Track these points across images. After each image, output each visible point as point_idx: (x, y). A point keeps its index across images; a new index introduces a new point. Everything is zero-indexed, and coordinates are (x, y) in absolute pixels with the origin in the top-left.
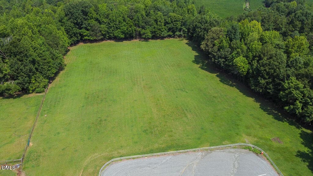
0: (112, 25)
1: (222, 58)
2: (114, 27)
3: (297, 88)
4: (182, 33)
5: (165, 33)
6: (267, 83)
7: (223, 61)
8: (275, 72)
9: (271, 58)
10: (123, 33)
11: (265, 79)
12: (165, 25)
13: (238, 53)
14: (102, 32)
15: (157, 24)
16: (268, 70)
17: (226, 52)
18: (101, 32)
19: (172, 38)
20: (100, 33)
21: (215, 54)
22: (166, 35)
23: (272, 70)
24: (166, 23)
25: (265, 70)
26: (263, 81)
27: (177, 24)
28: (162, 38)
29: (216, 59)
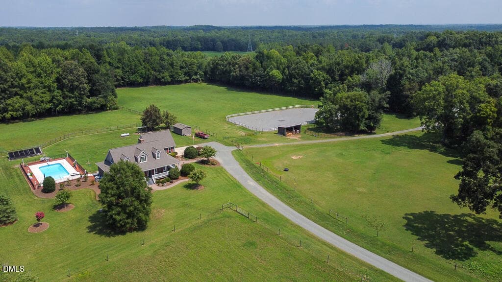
0: (127, 69)
1: (258, 76)
2: (129, 71)
3: (320, 74)
4: (198, 77)
5: (183, 78)
6: (299, 81)
7: (259, 79)
8: (302, 72)
9: (297, 64)
10: (141, 76)
11: (297, 79)
12: (180, 70)
13: (271, 68)
14: (118, 77)
15: (173, 68)
16: (297, 72)
17: (260, 71)
18: (116, 77)
19: (188, 83)
20: (115, 79)
21: (252, 75)
22: (184, 79)
23: (300, 71)
24: (182, 67)
25: (296, 72)
26: (296, 81)
27: (193, 67)
28: (179, 82)
29: (253, 79)
